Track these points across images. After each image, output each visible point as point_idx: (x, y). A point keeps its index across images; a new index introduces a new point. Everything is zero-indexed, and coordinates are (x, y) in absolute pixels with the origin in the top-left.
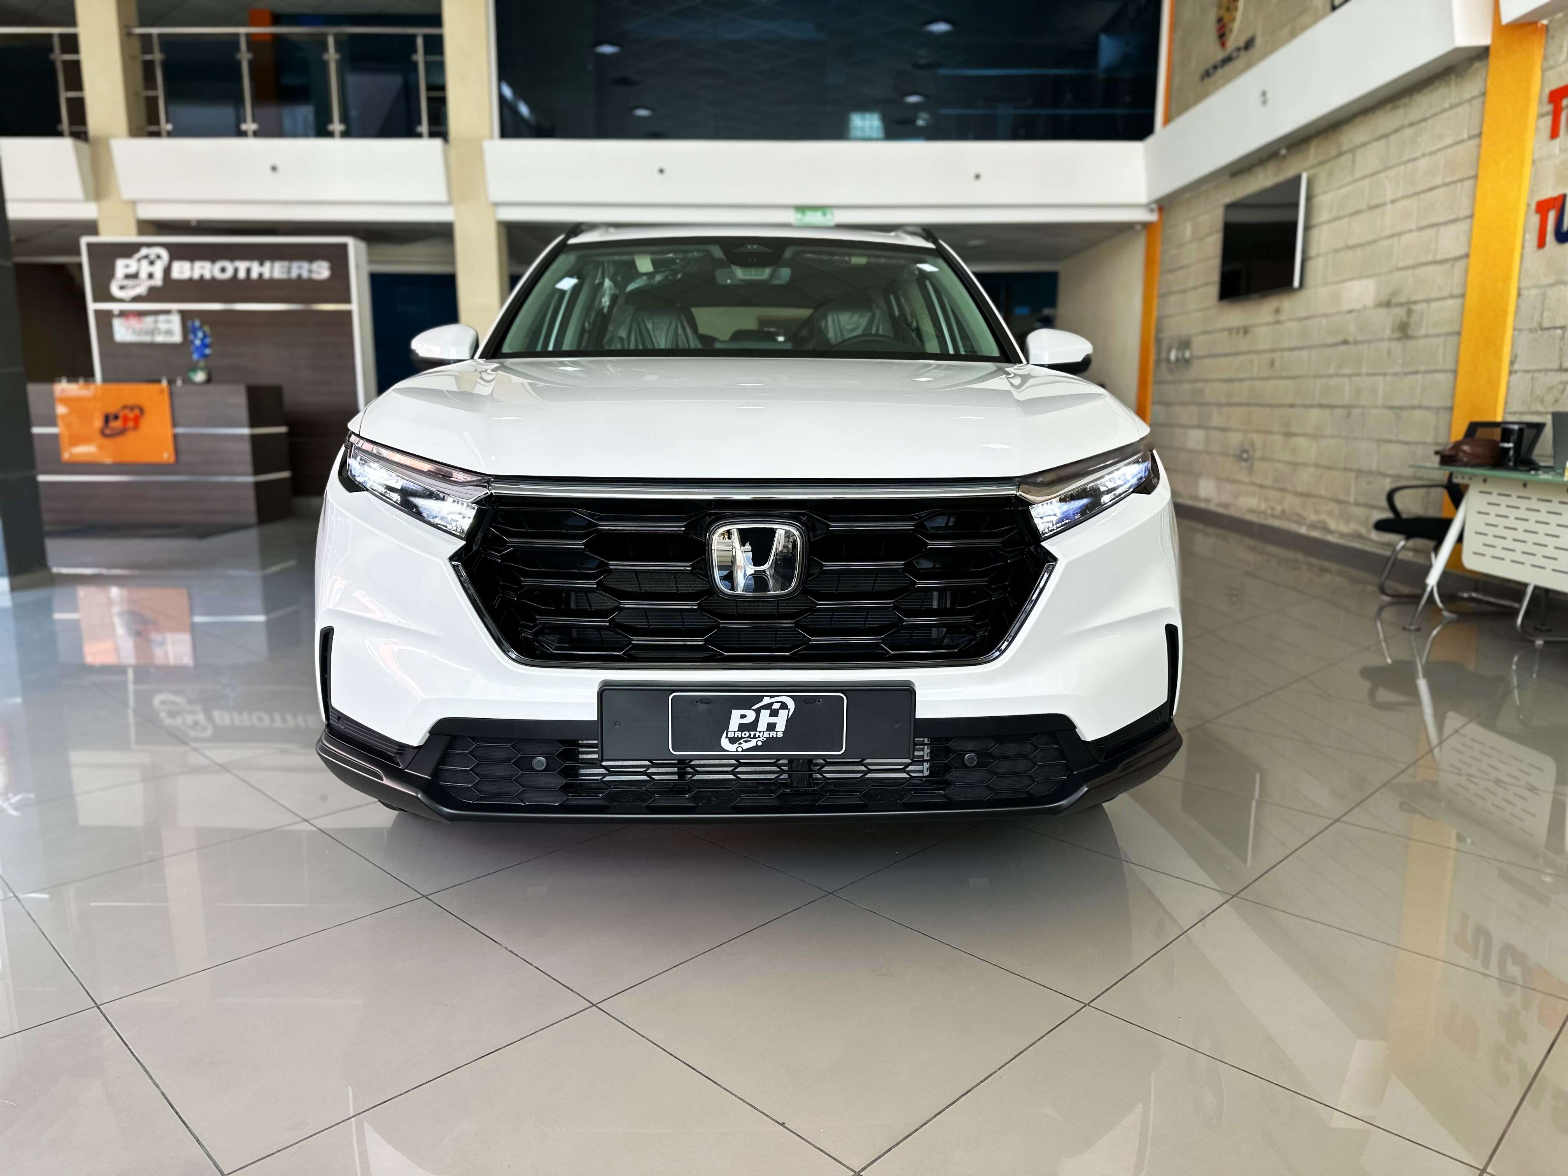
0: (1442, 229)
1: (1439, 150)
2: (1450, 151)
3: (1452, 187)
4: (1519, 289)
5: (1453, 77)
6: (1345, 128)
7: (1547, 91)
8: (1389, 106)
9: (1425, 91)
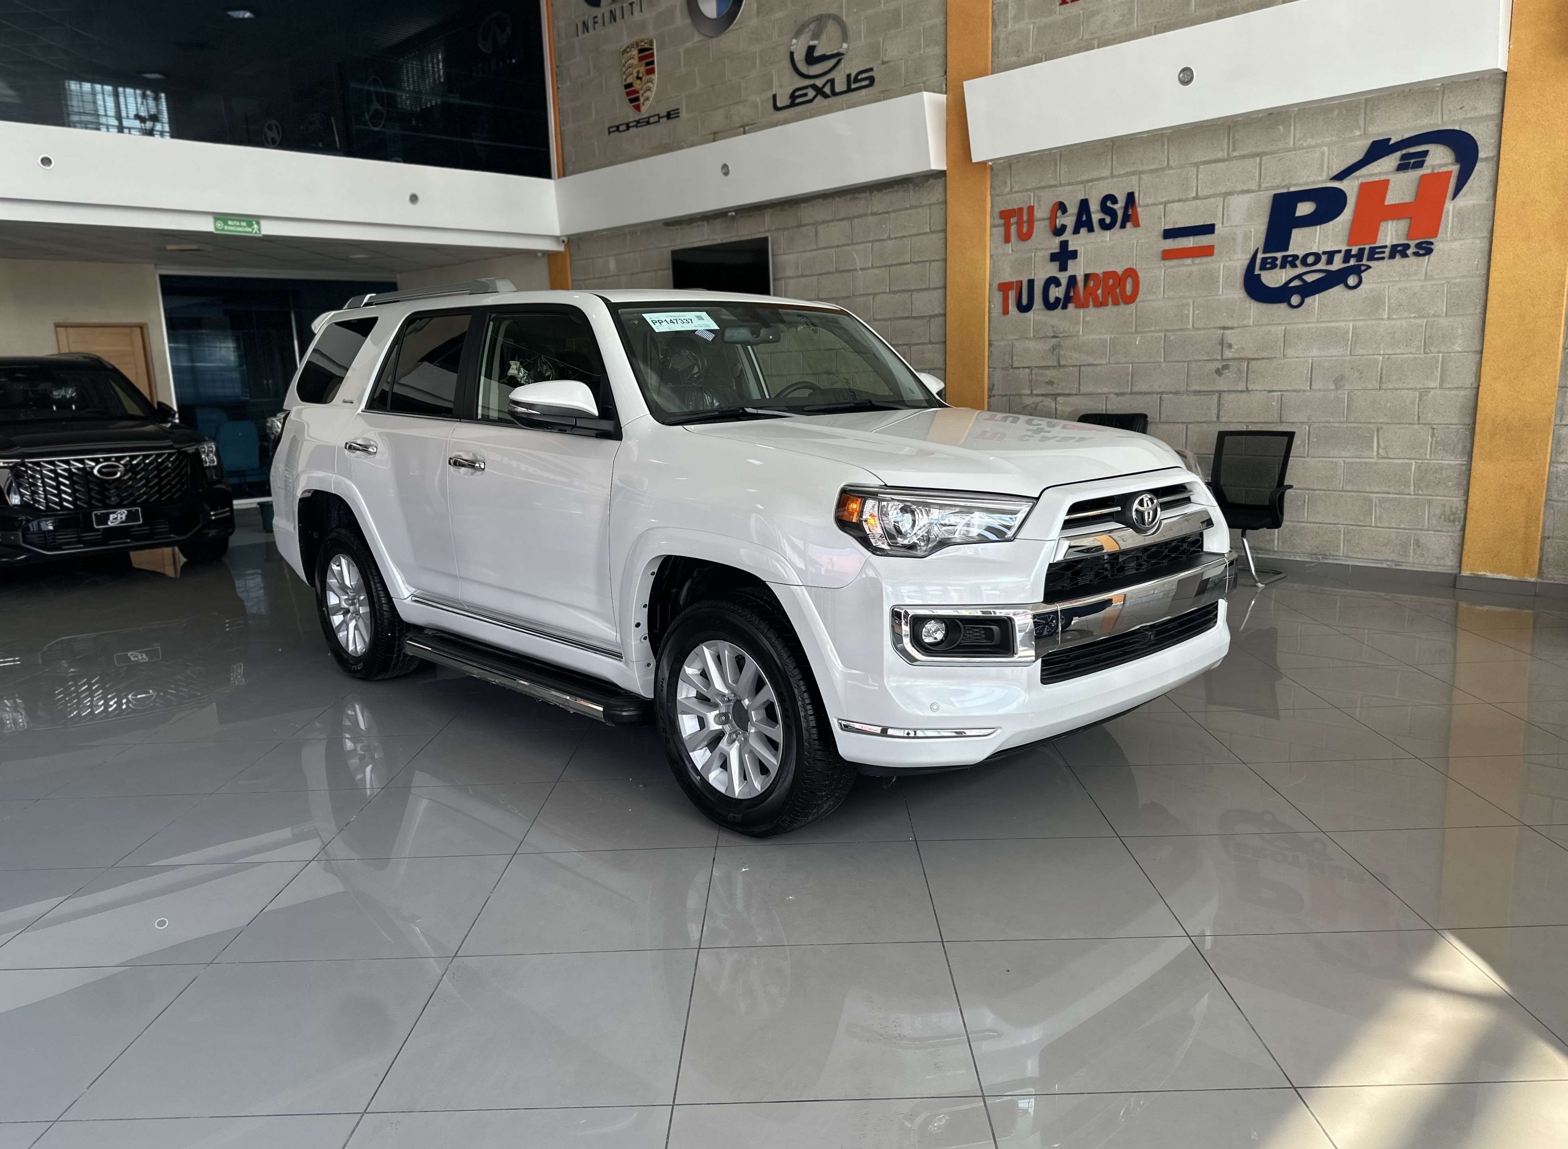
0: (914, 294)
1: (904, 237)
2: (914, 238)
3: (921, 264)
4: (990, 341)
5: (911, 185)
6: (803, 205)
7: (997, 210)
8: (849, 196)
9: (885, 191)
